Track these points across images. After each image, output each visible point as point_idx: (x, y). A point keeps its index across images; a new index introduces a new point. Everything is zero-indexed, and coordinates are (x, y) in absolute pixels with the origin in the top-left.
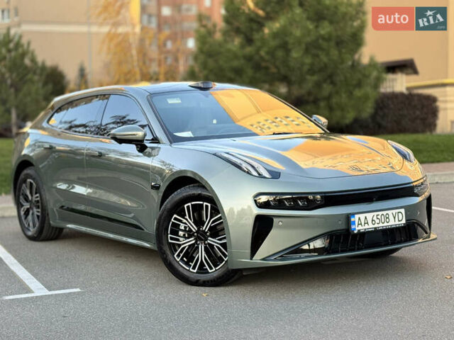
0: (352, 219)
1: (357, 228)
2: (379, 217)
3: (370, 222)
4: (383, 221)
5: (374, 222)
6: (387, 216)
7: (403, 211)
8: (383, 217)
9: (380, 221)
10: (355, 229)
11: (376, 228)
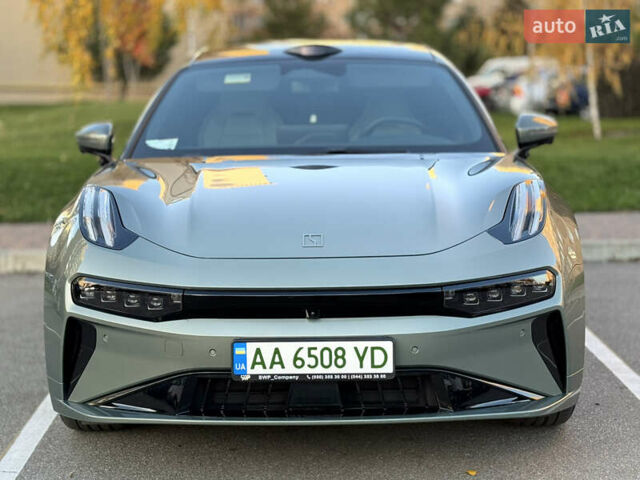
0: (239, 351)
1: (249, 371)
2: (313, 352)
3: (288, 360)
4: (326, 363)
5: (299, 363)
6: (340, 353)
7: (388, 346)
8: (326, 353)
9: (319, 361)
10: (245, 372)
11: (302, 376)
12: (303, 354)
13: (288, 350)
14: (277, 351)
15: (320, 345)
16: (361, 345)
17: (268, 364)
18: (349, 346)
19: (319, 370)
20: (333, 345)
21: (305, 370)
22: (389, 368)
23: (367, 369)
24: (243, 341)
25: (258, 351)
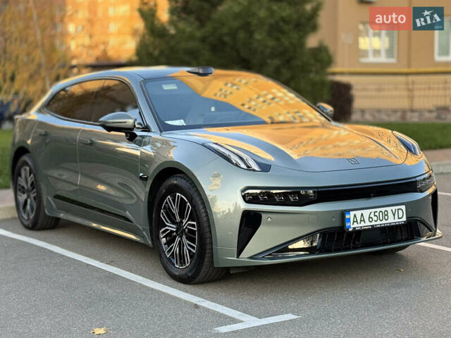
0: (347, 217)
1: (352, 226)
2: (376, 214)
3: (366, 220)
4: (381, 219)
5: (371, 220)
6: (386, 213)
7: (403, 207)
8: (381, 213)
9: (378, 218)
10: (350, 227)
11: (372, 226)
12: (372, 215)
13: (366, 213)
14: (362, 215)
15: (378, 210)
16: (394, 208)
17: (359, 222)
18: (389, 209)
19: (379, 222)
20: (383, 209)
21: (373, 223)
22: (404, 219)
23: (397, 220)
24: (349, 211)
25: (355, 216)
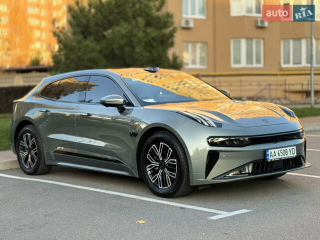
0: (267, 153)
2: (282, 151)
3: (277, 154)
4: (284, 154)
5: (279, 155)
6: (286, 151)
7: (295, 147)
8: (284, 151)
10: (269, 159)
11: (280, 158)
12: (280, 152)
13: (276, 151)
15: (283, 149)
16: (290, 148)
17: (273, 156)
18: (288, 148)
19: (283, 156)
20: (285, 149)
21: (280, 157)
22: (295, 154)
23: (292, 155)
24: (268, 150)
25: (271, 152)
